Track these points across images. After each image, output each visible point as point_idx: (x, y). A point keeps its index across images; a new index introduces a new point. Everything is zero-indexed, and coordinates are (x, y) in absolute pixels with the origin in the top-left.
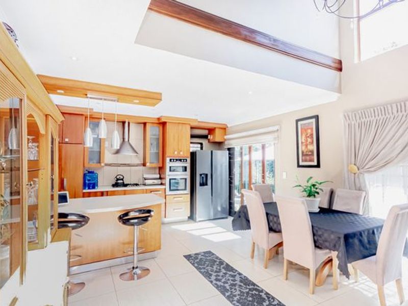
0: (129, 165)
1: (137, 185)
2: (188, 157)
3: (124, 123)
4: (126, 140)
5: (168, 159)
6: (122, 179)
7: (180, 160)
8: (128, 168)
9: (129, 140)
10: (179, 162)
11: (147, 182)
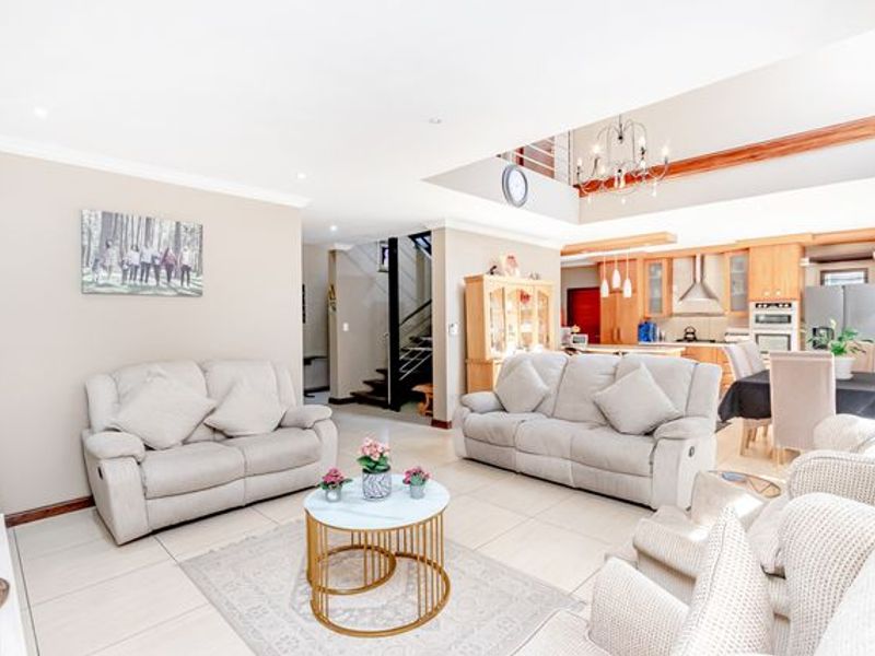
0: (707, 315)
1: (713, 341)
2: (795, 299)
3: (695, 257)
4: (698, 279)
5: (752, 305)
6: (693, 333)
7: (777, 305)
8: (707, 318)
9: (702, 279)
10: (775, 307)
11: (728, 339)
